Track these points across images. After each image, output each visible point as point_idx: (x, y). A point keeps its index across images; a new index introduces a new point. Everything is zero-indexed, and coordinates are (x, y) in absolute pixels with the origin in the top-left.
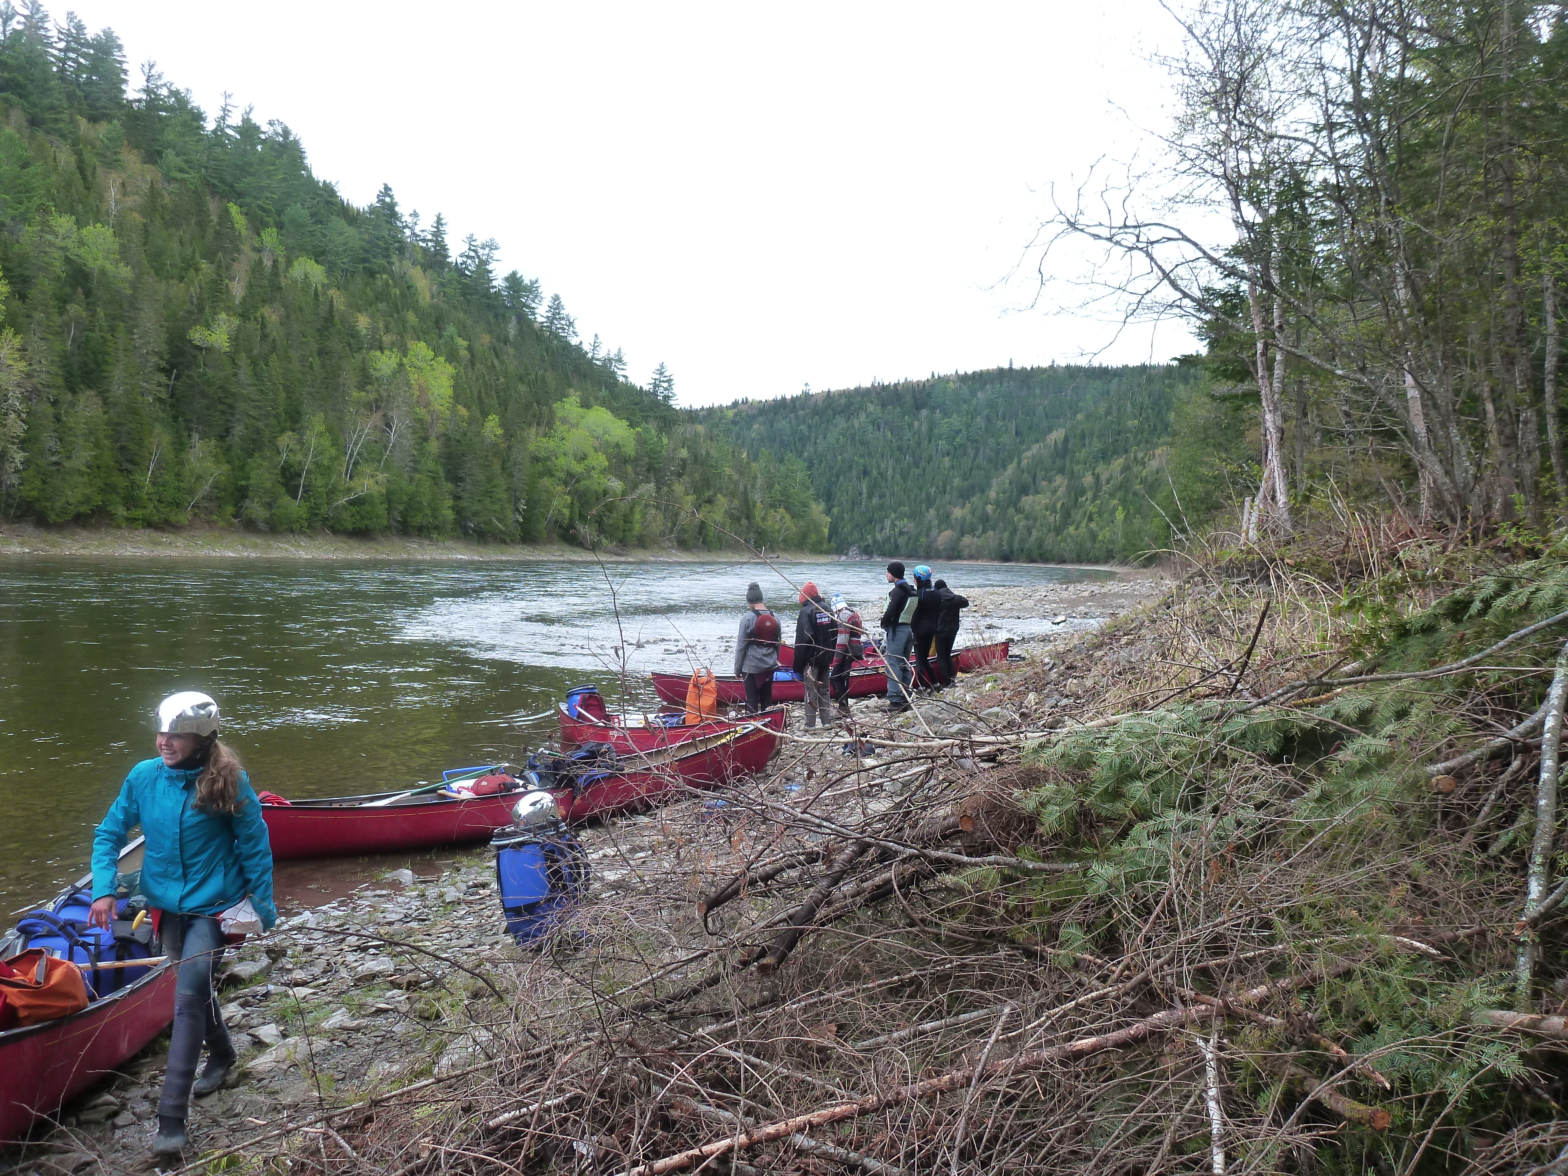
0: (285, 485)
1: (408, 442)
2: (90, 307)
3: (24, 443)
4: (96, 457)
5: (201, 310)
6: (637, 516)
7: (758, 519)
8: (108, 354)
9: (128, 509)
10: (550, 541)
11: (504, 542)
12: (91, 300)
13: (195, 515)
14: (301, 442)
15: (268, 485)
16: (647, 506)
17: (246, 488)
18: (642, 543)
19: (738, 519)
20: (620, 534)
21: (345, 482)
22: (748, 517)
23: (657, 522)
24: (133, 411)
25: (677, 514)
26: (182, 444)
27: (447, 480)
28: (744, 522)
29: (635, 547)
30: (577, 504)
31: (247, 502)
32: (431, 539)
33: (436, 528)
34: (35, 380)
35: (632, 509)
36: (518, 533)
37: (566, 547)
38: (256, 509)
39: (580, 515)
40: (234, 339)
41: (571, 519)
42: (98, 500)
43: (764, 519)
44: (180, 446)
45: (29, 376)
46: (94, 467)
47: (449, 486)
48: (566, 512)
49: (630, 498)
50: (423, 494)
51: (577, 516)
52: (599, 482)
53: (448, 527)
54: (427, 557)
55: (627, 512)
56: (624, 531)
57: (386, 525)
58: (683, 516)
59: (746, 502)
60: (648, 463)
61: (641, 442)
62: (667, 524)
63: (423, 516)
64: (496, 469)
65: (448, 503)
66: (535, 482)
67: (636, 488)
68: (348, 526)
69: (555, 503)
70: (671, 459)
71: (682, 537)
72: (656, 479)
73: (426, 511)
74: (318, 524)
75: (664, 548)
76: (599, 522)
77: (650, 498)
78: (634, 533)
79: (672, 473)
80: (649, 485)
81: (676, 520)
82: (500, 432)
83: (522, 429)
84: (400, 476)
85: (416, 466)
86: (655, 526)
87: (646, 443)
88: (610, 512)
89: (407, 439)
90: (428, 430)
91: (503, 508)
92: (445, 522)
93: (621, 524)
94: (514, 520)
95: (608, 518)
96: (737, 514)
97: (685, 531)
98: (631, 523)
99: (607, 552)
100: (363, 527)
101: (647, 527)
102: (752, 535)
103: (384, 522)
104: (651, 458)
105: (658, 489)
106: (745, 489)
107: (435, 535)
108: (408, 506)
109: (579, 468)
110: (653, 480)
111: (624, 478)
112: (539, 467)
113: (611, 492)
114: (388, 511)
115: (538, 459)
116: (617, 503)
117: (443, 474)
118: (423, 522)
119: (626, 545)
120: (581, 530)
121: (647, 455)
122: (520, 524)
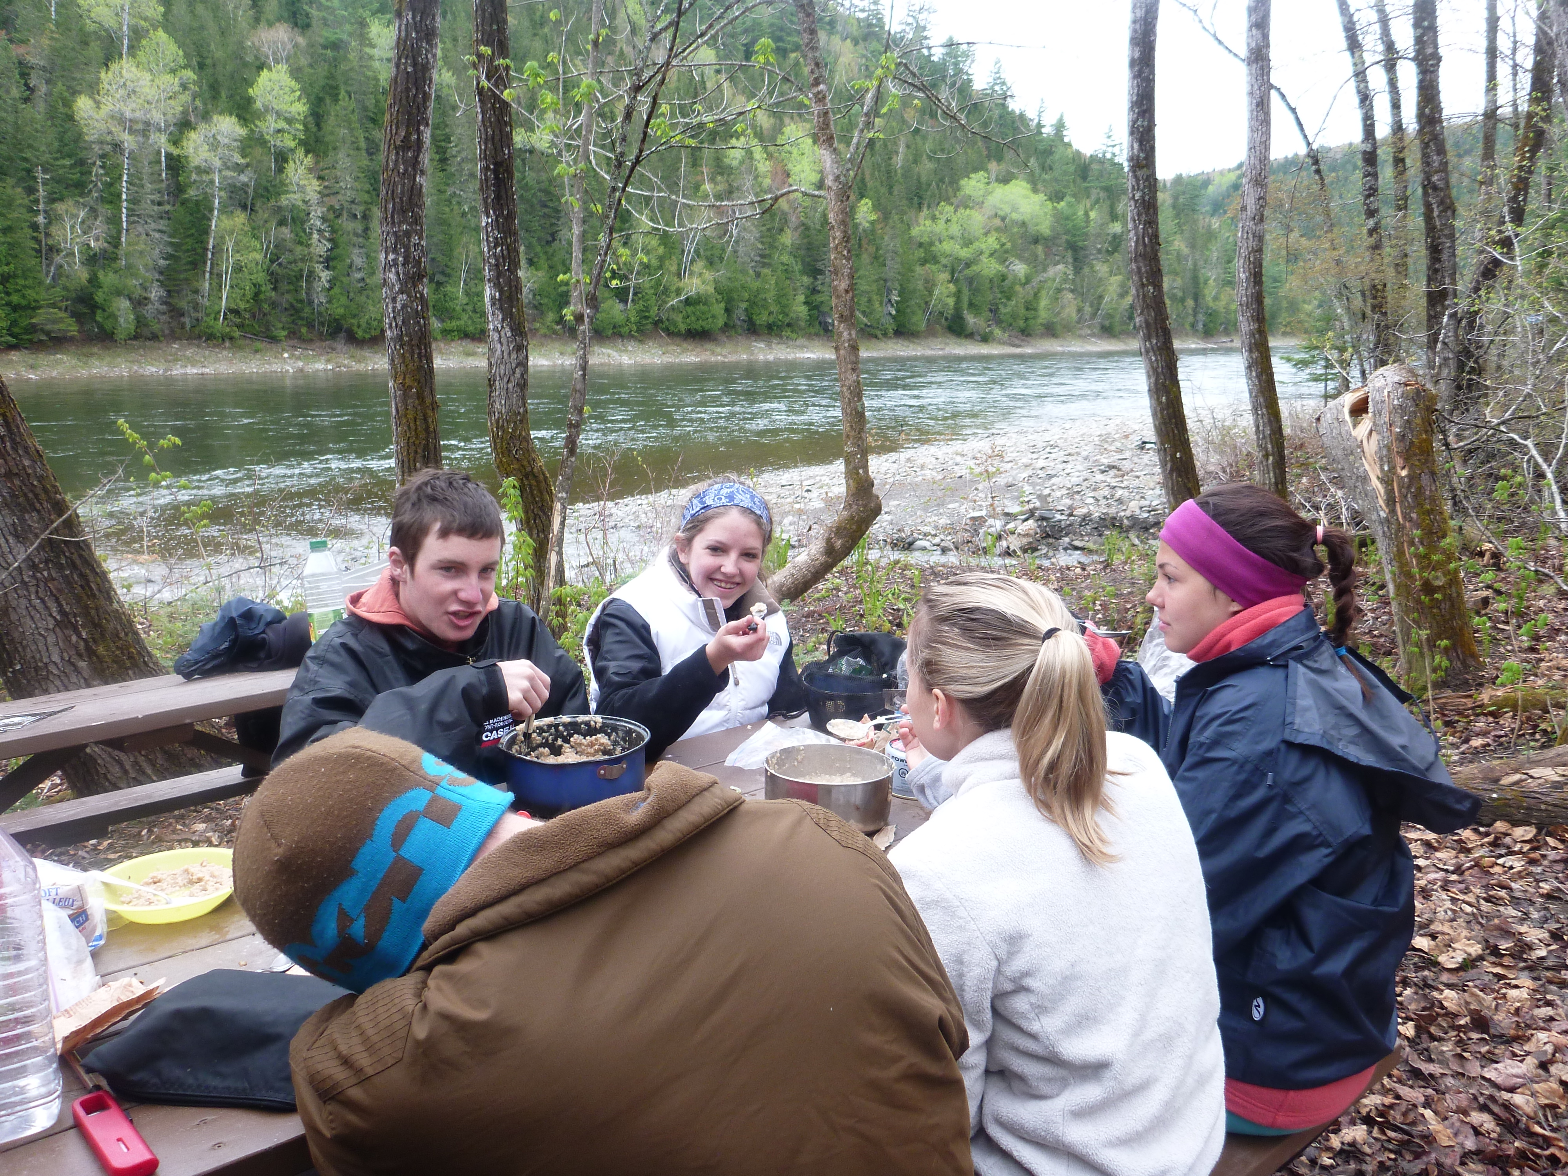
1: (752, 235)
6: (1043, 303)
7: (1209, 299)
9: (444, 321)
10: (930, 333)
11: (876, 337)
14: (628, 243)
16: (1059, 290)
18: (1051, 331)
19: (1183, 300)
20: (1021, 323)
21: (676, 283)
22: (1196, 298)
23: (1070, 306)
24: (442, 222)
25: (1101, 297)
27: (803, 272)
28: (1190, 303)
29: (1042, 336)
30: (966, 292)
32: (781, 337)
33: (789, 325)
34: (341, 198)
35: (1036, 295)
36: (891, 327)
37: (952, 339)
39: (971, 305)
41: (958, 309)
43: (1216, 298)
47: (806, 280)
48: (951, 301)
49: (1035, 283)
50: (768, 290)
51: (965, 305)
52: (989, 267)
53: (802, 324)
54: (771, 357)
55: (1030, 298)
56: (1026, 319)
57: (726, 325)
58: (1107, 299)
59: (1195, 279)
60: (1068, 242)
61: (1060, 218)
62: (1088, 309)
63: (771, 313)
64: (865, 258)
65: (802, 298)
66: (913, 271)
67: (1045, 270)
68: (683, 327)
69: (936, 292)
70: (1098, 235)
71: (1107, 323)
72: (1075, 260)
73: (774, 308)
74: (650, 327)
75: (1080, 336)
76: (994, 311)
77: (1065, 281)
78: (1040, 321)
79: (1099, 251)
80: (1060, 267)
81: (1100, 304)
82: (874, 217)
83: (903, 213)
84: (744, 272)
85: (764, 259)
86: (1070, 312)
87: (1067, 219)
88: (1009, 298)
89: (751, 232)
90: (785, 220)
91: (869, 301)
92: (798, 319)
93: (1022, 312)
94: (885, 312)
95: (1005, 306)
96: (1180, 294)
97: (1110, 316)
98: (1035, 310)
99: (1001, 343)
100: (698, 327)
101: (1059, 313)
102: (1201, 317)
103: (720, 322)
104: (1074, 235)
105: (1077, 270)
106: (1195, 265)
107: (787, 332)
108: (752, 303)
109: (965, 253)
110: (1070, 260)
111: (1031, 260)
112: (920, 253)
113: (1010, 277)
114: (727, 310)
115: (921, 245)
116: (1018, 288)
117: (798, 267)
118: (771, 320)
119: (1029, 335)
120: (971, 320)
121: (1067, 232)
122: (894, 317)
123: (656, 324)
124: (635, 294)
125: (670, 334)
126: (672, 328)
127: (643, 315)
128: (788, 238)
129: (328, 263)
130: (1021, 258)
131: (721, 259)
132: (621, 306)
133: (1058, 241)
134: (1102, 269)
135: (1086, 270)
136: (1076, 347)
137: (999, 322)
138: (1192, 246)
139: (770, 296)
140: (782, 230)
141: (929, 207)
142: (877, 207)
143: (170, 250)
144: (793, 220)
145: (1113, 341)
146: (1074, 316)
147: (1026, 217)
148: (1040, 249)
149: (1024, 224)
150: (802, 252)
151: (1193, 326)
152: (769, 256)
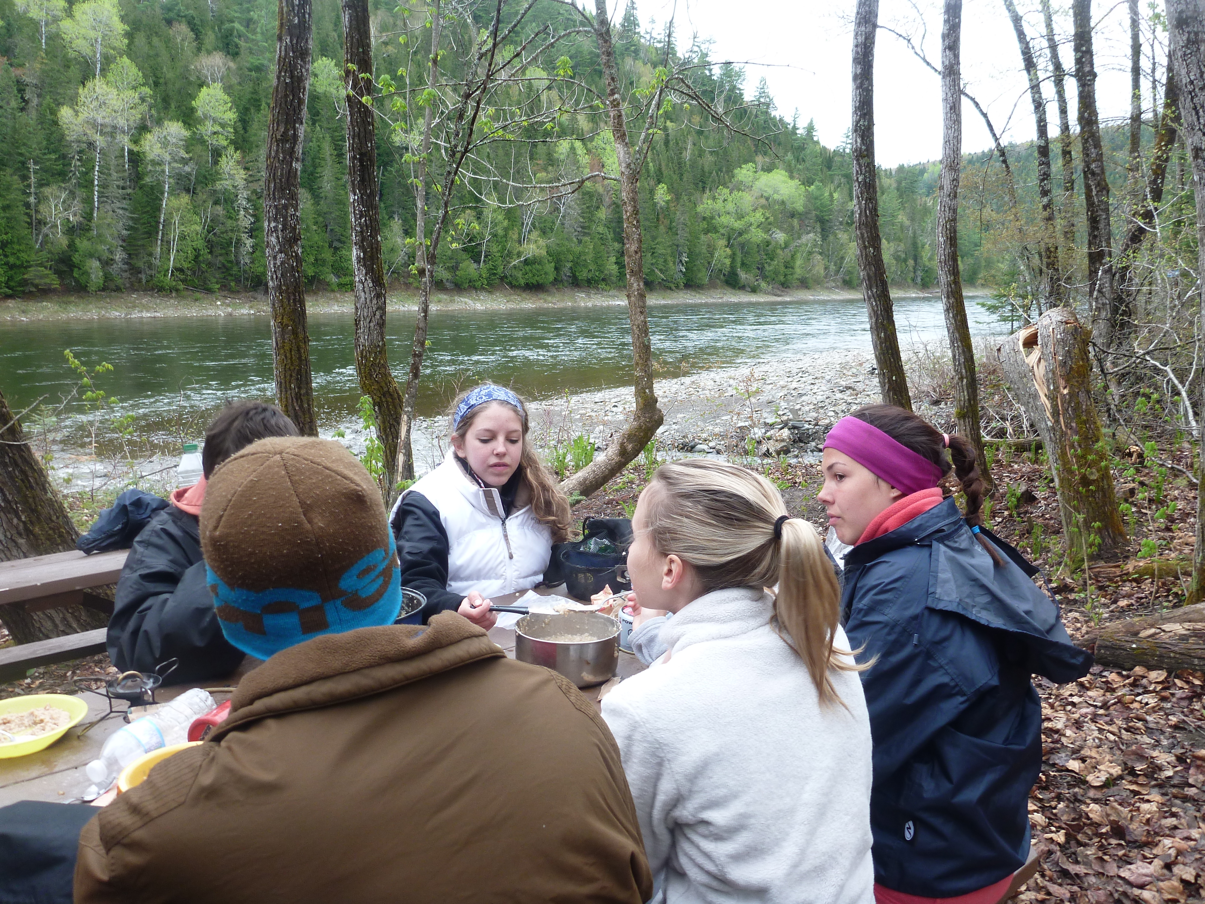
1: (575, 212)
6: (799, 262)
7: (925, 259)
10: (712, 286)
11: (670, 289)
16: (810, 253)
18: (804, 284)
19: (905, 261)
20: (782, 278)
21: (517, 248)
22: (915, 259)
23: (819, 266)
25: (843, 258)
27: (615, 240)
28: (911, 262)
29: (798, 288)
30: (739, 254)
32: (598, 289)
33: (603, 280)
35: (793, 256)
36: (682, 282)
37: (730, 290)
39: (743, 264)
41: (733, 267)
43: (930, 259)
47: (617, 245)
48: (728, 262)
49: (792, 247)
50: (588, 253)
51: (739, 265)
52: (757, 236)
53: (614, 279)
54: (590, 304)
55: (789, 259)
56: (786, 275)
57: (555, 279)
58: (847, 259)
59: (915, 245)
60: (817, 216)
61: (811, 198)
62: (832, 267)
63: (590, 271)
64: (662, 229)
65: (613, 259)
66: (698, 238)
67: (799, 238)
68: (522, 282)
69: (716, 255)
70: (840, 211)
71: (847, 278)
72: (823, 230)
73: (592, 267)
74: (497, 281)
75: (827, 288)
76: (761, 269)
77: (815, 246)
78: (796, 276)
79: (841, 223)
80: (811, 235)
81: (841, 263)
82: (669, 198)
83: (690, 194)
84: (569, 239)
85: (585, 230)
86: (819, 270)
87: (816, 198)
88: (772, 259)
89: (574, 209)
90: (600, 200)
91: (665, 261)
92: (611, 275)
93: (782, 269)
94: (677, 270)
95: (770, 265)
96: (903, 256)
97: (850, 273)
98: (793, 268)
99: (767, 293)
100: (535, 282)
101: (811, 270)
102: (919, 273)
103: (551, 278)
104: (821, 211)
105: (824, 238)
106: (915, 233)
107: (602, 285)
108: (576, 263)
109: (738, 225)
110: (819, 230)
111: (790, 230)
112: (704, 225)
113: (773, 243)
114: (556, 268)
115: (704, 219)
116: (779, 251)
117: (610, 236)
118: (590, 276)
119: (788, 287)
120: (743, 275)
121: (816, 209)
122: (684, 274)
123: (502, 279)
124: (486, 256)
125: (512, 286)
126: (514, 282)
127: (492, 271)
128: (603, 214)
129: (252, 232)
130: (781, 229)
131: (552, 230)
132: (475, 266)
133: (809, 216)
134: (843, 237)
135: (831, 238)
136: (824, 296)
137: (764, 277)
138: (912, 219)
139: (589, 258)
140: (598, 207)
141: (710, 190)
142: (670, 190)
143: (131, 223)
144: (607, 200)
145: (852, 292)
146: (822, 272)
147: (785, 198)
148: (795, 222)
149: (783, 202)
150: (613, 225)
151: (913, 280)
152: (589, 227)
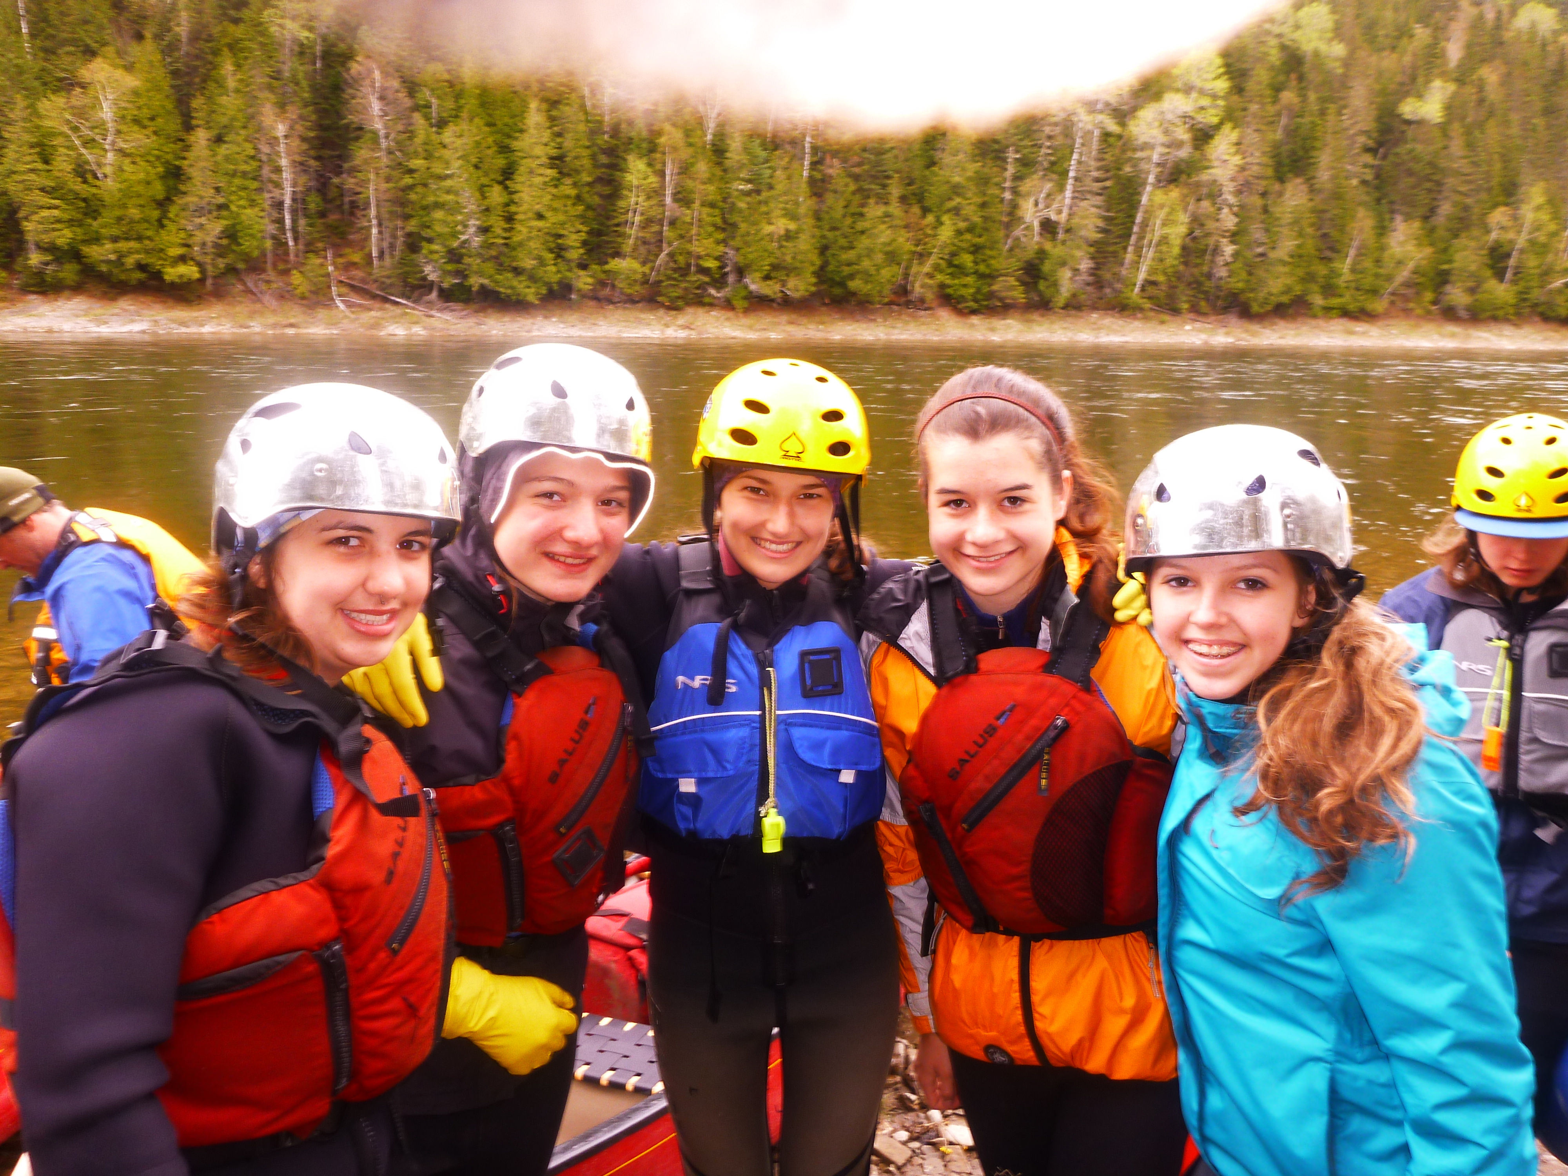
0: (1492, 267)
2: (1302, 93)
3: (1234, 236)
4: (1299, 246)
5: (1413, 79)
8: (1315, 139)
9: (1325, 298)
12: (1303, 85)
13: (1392, 303)
14: (1515, 218)
15: (1473, 267)
17: (1447, 273)
24: (1337, 196)
26: (1383, 228)
31: (1448, 288)
34: (1247, 173)
38: (1457, 295)
40: (1449, 108)
42: (1298, 290)
44: (1382, 230)
45: (1242, 169)
46: (1297, 256)
